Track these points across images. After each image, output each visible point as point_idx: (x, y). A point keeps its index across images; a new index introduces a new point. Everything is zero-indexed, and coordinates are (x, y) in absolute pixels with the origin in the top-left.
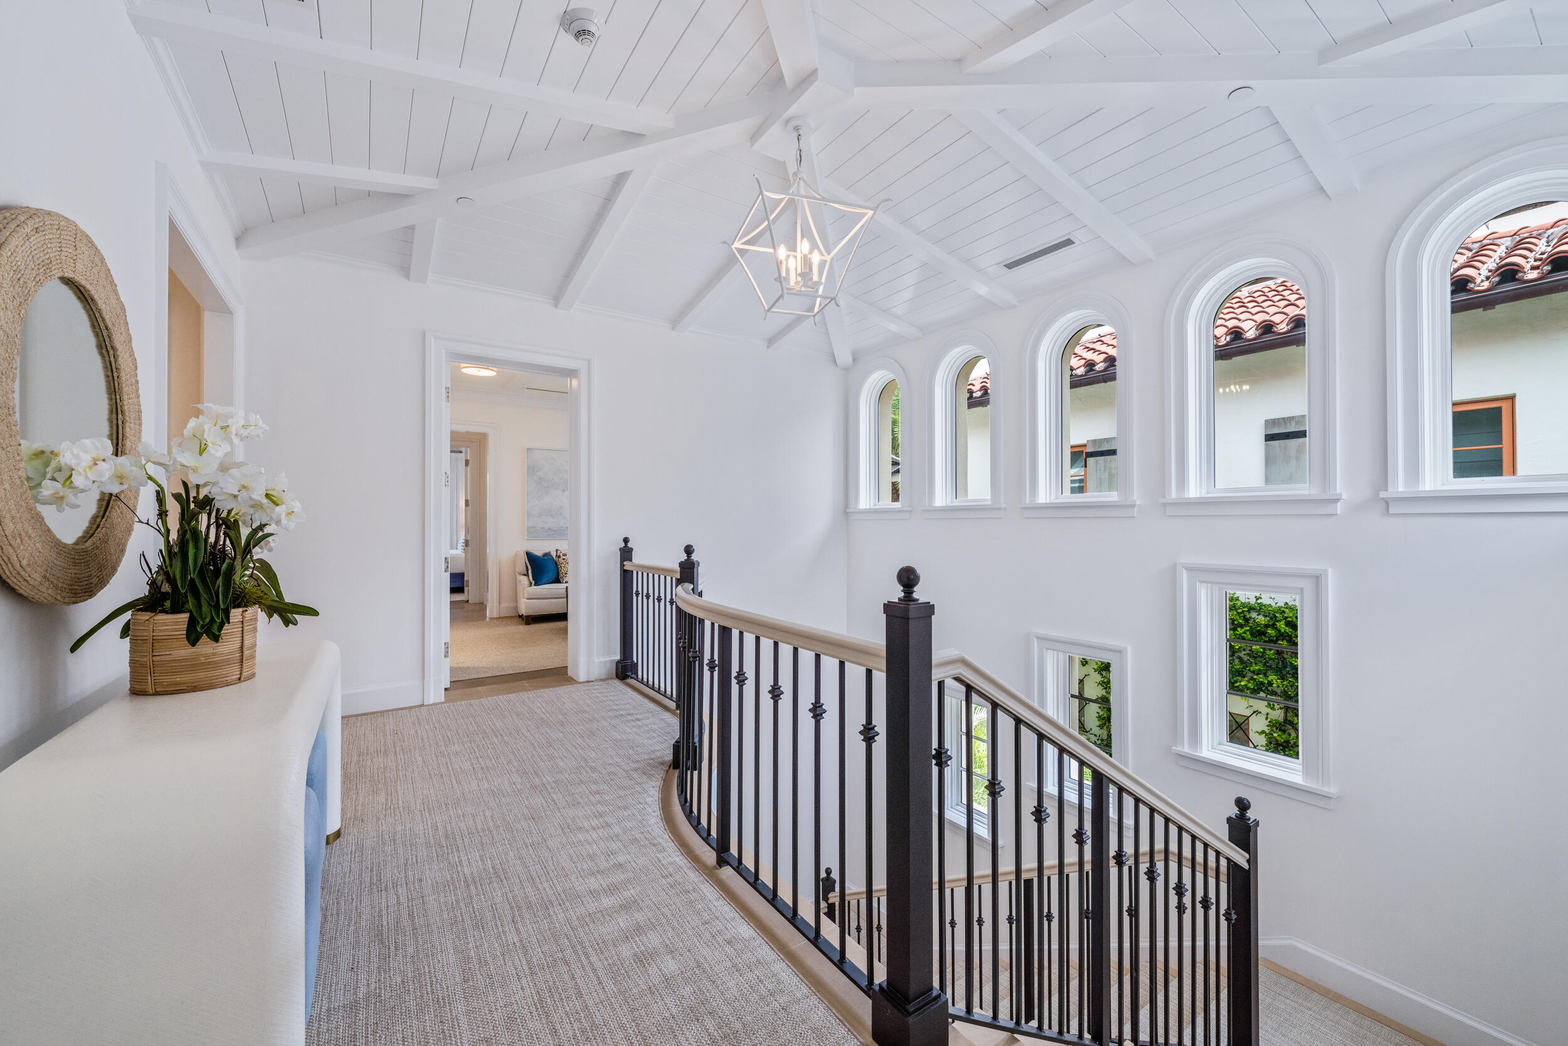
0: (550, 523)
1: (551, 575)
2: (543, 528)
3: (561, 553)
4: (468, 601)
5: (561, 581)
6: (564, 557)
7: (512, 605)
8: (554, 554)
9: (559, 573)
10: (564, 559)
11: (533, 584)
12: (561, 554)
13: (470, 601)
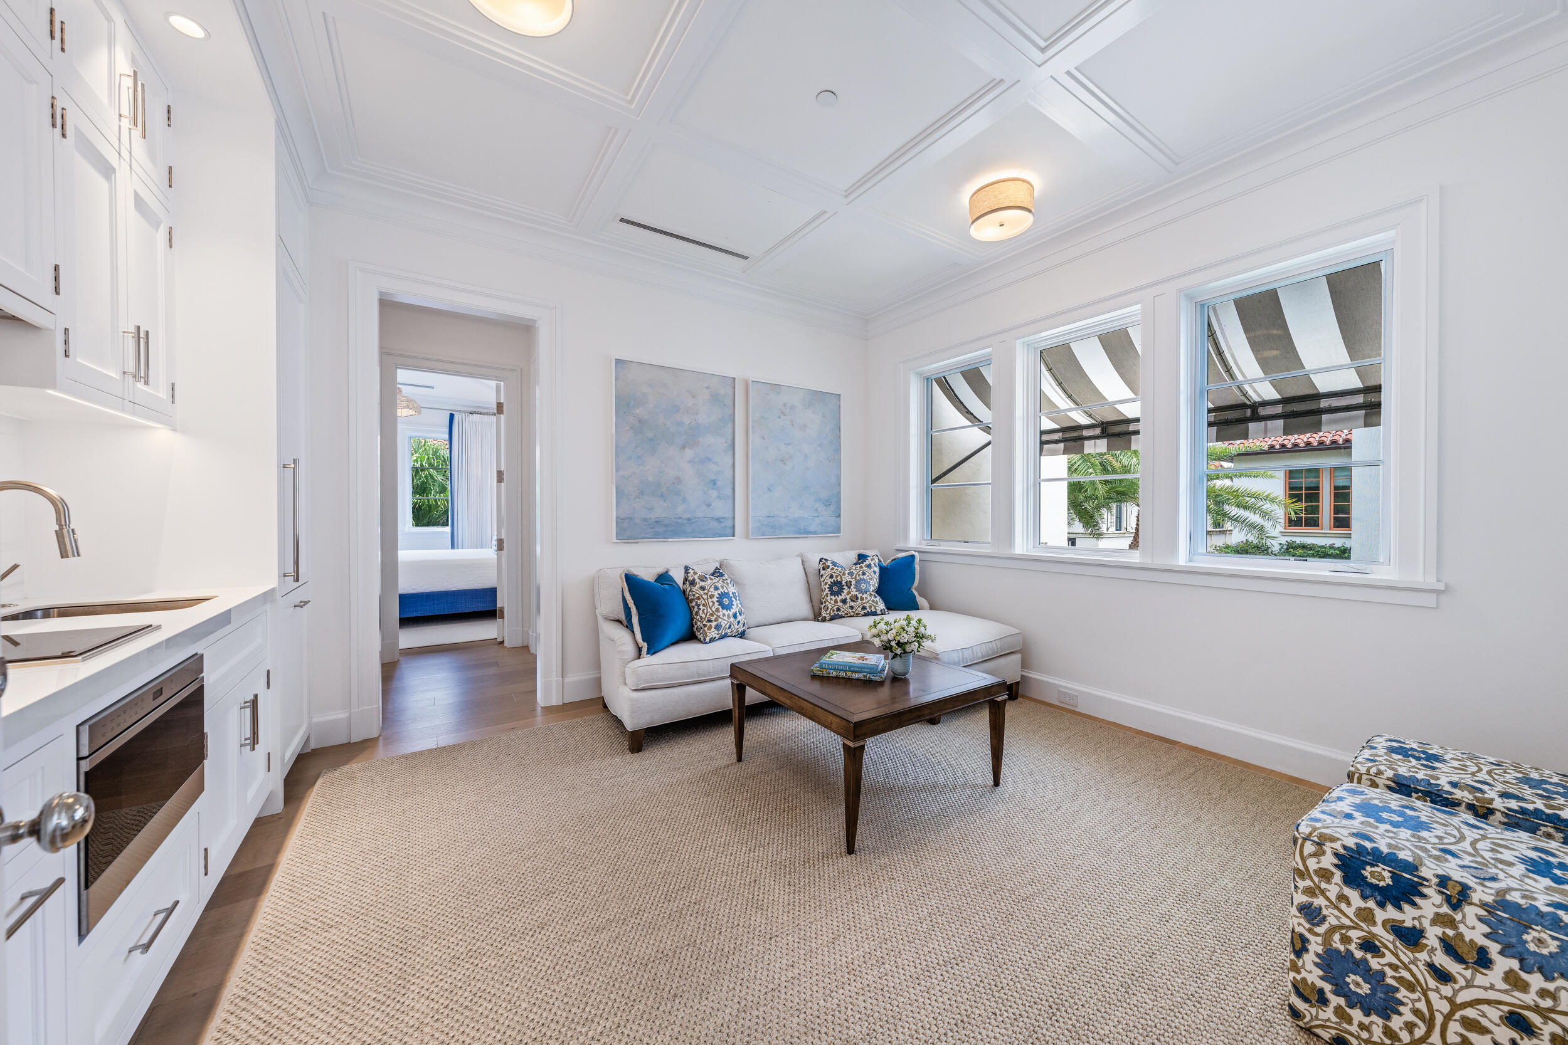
0: (660, 510)
1: (677, 627)
2: (645, 520)
3: (695, 573)
4: (502, 642)
5: (701, 637)
6: (703, 584)
7: (590, 675)
8: (678, 577)
9: (692, 619)
10: (703, 588)
11: (645, 650)
12: (696, 577)
13: (506, 644)
